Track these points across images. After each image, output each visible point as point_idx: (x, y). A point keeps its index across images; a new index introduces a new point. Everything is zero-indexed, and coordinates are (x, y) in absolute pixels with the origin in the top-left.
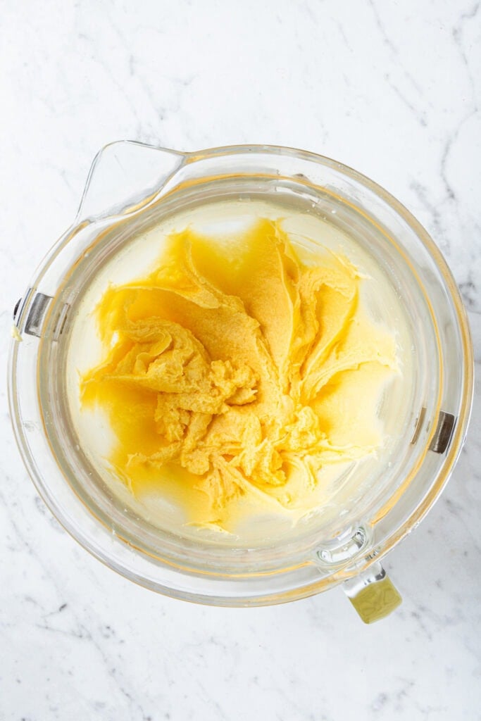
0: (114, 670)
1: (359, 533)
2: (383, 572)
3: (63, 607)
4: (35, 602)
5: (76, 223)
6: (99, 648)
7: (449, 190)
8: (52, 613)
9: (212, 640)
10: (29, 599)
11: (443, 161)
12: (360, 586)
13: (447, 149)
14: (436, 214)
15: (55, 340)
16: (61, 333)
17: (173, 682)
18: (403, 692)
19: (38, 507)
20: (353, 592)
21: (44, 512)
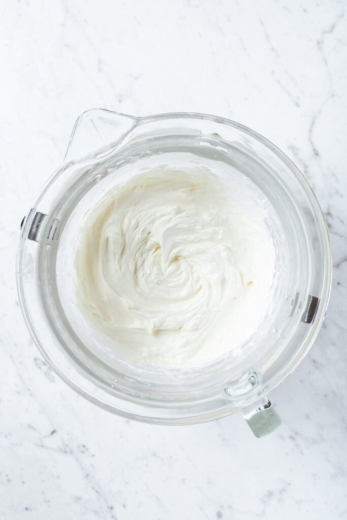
0: (88, 475)
1: (253, 376)
2: (270, 404)
3: (53, 432)
4: (34, 429)
5: (63, 164)
6: (78, 460)
7: (314, 150)
8: (46, 436)
9: (154, 455)
10: (30, 427)
11: (311, 131)
12: (254, 412)
13: (313, 123)
14: (306, 167)
15: (48, 244)
16: (53, 239)
17: (128, 483)
18: (284, 490)
19: (37, 364)
20: (248, 416)
21: (40, 368)
